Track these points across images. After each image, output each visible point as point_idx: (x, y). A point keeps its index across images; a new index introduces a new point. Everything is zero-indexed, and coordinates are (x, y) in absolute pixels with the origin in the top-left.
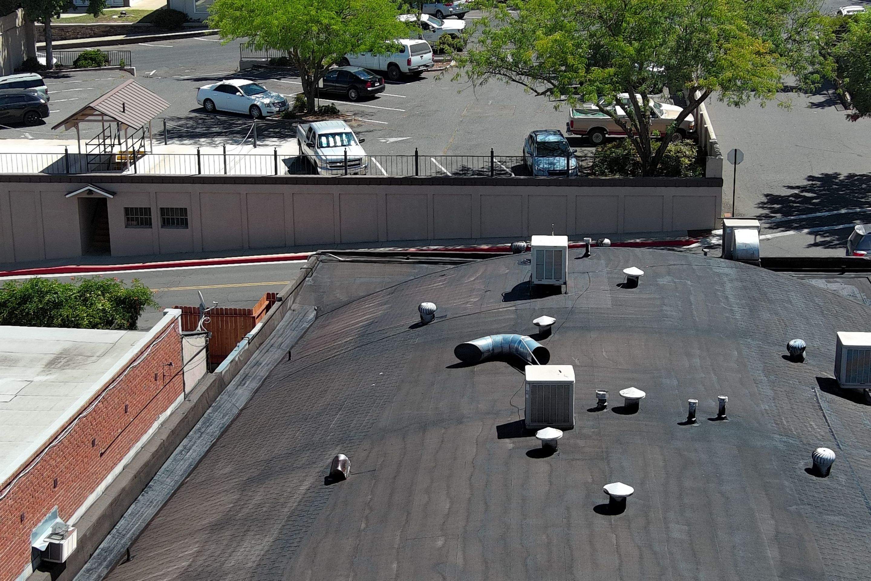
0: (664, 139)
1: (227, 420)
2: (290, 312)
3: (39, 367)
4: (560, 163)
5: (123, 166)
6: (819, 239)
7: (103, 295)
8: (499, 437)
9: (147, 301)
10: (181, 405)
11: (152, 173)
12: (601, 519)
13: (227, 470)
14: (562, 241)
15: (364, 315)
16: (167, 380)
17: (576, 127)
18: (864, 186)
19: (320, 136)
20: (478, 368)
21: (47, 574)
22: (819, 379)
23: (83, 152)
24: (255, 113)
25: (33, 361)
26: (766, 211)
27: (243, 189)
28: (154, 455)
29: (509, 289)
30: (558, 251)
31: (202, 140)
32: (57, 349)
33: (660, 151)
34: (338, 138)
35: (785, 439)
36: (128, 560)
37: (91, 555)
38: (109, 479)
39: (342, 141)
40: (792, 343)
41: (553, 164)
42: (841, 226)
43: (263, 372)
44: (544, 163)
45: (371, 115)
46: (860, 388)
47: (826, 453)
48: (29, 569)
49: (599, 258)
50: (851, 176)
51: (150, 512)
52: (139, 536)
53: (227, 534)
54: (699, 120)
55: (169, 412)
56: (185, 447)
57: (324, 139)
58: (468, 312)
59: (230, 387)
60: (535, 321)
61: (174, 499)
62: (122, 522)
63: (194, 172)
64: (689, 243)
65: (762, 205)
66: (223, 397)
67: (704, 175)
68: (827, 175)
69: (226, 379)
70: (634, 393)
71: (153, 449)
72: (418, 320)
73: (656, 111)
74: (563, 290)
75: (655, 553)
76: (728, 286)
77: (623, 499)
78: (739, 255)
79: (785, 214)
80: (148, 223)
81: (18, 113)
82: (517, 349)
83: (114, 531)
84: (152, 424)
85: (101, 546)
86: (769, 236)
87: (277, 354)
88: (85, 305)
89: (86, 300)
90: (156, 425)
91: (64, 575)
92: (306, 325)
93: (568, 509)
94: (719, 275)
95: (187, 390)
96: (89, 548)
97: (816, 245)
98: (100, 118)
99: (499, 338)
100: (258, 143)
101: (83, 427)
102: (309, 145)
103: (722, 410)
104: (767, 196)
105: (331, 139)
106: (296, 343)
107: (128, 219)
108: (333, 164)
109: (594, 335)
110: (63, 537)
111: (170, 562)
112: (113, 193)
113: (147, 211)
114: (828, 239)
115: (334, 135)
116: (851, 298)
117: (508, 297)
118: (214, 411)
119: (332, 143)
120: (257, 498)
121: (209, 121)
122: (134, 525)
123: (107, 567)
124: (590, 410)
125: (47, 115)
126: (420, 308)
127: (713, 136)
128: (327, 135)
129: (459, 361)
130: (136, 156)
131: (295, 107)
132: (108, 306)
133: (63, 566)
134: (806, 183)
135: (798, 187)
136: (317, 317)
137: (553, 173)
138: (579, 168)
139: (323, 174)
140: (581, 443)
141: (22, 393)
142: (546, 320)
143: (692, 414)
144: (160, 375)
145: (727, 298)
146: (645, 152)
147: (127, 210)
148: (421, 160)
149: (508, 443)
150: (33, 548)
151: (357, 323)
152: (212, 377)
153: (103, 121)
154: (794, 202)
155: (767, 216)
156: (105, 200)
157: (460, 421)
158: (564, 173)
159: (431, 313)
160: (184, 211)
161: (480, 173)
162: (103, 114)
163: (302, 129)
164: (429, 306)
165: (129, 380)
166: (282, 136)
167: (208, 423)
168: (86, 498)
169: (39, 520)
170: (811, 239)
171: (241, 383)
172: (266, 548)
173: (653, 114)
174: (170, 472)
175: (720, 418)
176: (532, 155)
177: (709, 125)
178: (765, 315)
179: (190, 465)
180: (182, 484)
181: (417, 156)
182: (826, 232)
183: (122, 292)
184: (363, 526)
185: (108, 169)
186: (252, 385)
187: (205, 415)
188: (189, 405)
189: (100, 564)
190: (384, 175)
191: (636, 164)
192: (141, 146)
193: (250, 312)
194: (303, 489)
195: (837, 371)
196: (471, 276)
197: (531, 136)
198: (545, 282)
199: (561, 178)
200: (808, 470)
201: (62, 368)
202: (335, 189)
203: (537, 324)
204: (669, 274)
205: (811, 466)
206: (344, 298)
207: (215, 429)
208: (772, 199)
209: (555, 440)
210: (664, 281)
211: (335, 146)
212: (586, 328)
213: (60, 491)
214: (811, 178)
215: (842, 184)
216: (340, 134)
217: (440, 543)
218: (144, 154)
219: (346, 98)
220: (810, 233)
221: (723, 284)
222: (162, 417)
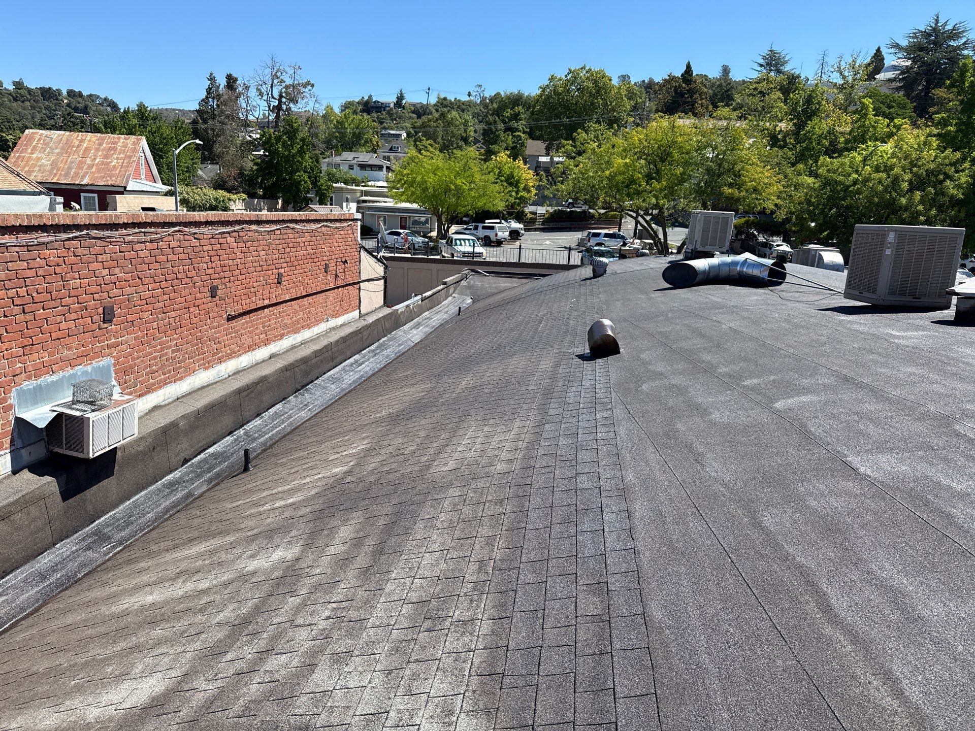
1: (402, 348)
2: (451, 297)
10: (355, 320)
16: (340, 283)
20: (698, 288)
28: (317, 354)
34: (466, 241)
36: (245, 473)
37: (186, 461)
39: (470, 243)
43: (434, 323)
51: (303, 415)
55: (340, 321)
57: (458, 242)
59: (407, 325)
66: (399, 333)
69: (403, 318)
71: (316, 347)
84: (317, 322)
87: (444, 316)
90: (323, 327)
105: (462, 242)
108: (464, 254)
110: (98, 408)
118: (390, 340)
120: (467, 383)
122: (274, 428)
123: (210, 481)
128: (460, 240)
129: (667, 286)
136: (473, 302)
139: (459, 259)
144: (332, 271)
148: (523, 251)
150: (19, 420)
152: (387, 311)
167: (383, 347)
171: (418, 325)
174: (336, 380)
179: (362, 376)
180: (350, 392)
181: (520, 249)
186: (426, 329)
187: (381, 341)
188: (362, 324)
189: (198, 476)
198: (708, 248)
206: (494, 291)
207: (390, 353)
211: (466, 246)
213: (121, 336)
216: (469, 240)
222: (333, 323)
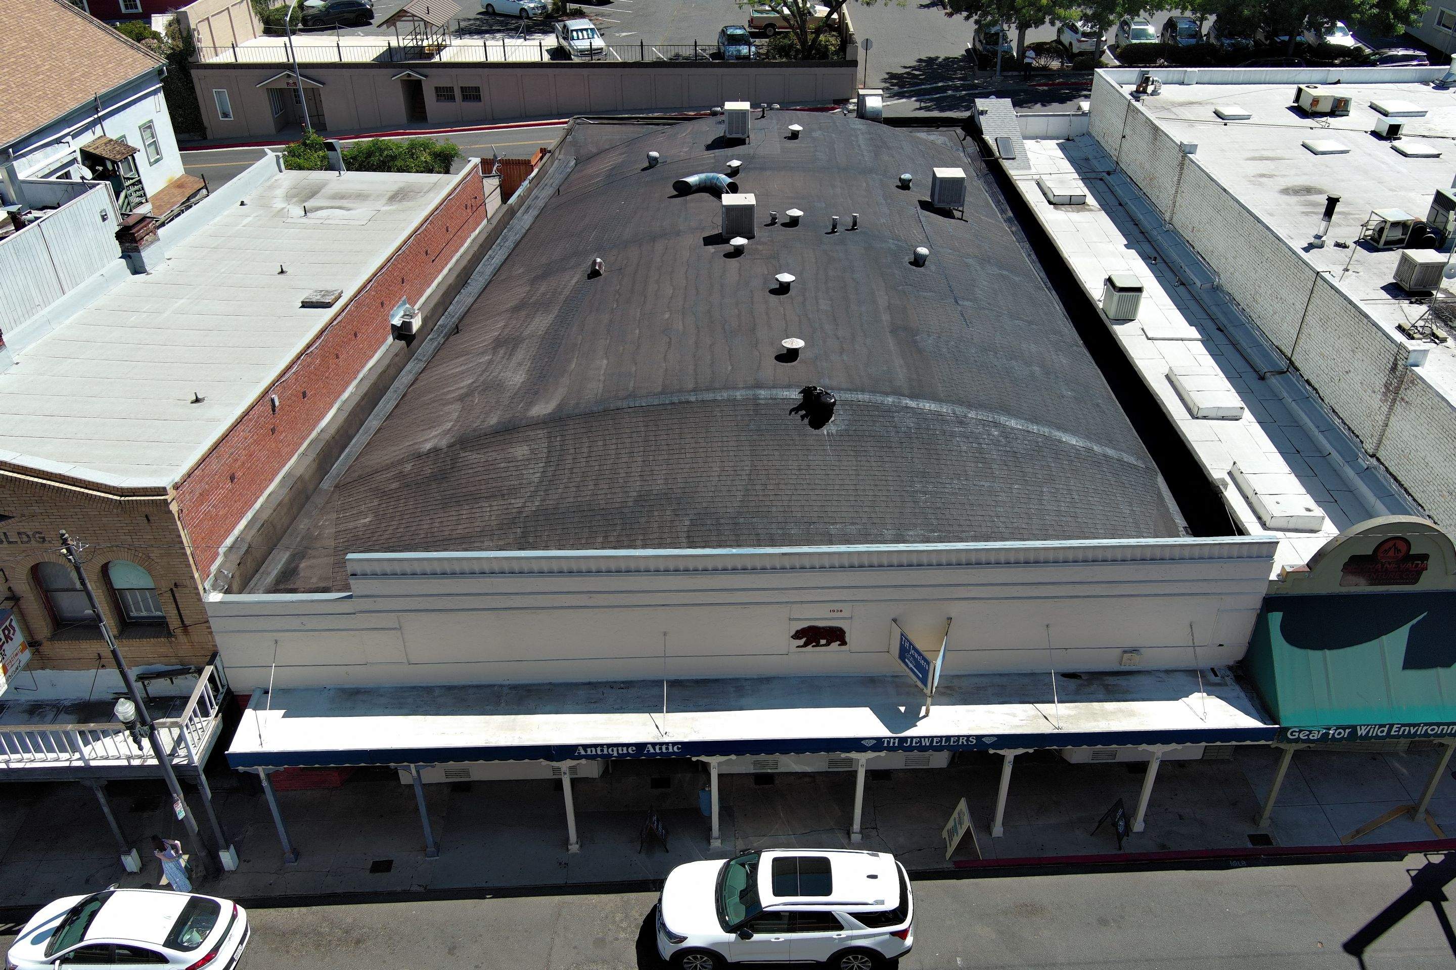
0: (818, 31)
1: (518, 237)
2: (557, 161)
3: (384, 200)
4: (744, 50)
5: (431, 56)
6: (923, 105)
7: (425, 150)
8: (705, 245)
9: (456, 155)
10: (486, 227)
11: (453, 60)
12: (774, 298)
13: (521, 271)
14: (745, 106)
15: (610, 162)
16: (474, 209)
17: (755, 23)
18: (955, 66)
19: (572, 31)
20: (689, 197)
21: (403, 342)
22: (920, 202)
23: (401, 45)
24: (524, 14)
25: (379, 197)
26: (887, 85)
27: (519, 71)
28: (469, 261)
29: (709, 142)
30: (743, 113)
31: (487, 35)
32: (395, 188)
33: (814, 41)
34: (585, 33)
35: (896, 242)
36: (458, 332)
37: (432, 330)
38: (440, 278)
39: (588, 35)
40: (903, 177)
41: (739, 51)
42: (938, 96)
43: (541, 203)
44: (732, 50)
45: (609, 16)
46: (947, 207)
47: (923, 250)
48: (390, 339)
49: (772, 119)
50: (947, 59)
51: (470, 300)
52: (463, 317)
53: (523, 313)
54: (842, 17)
55: (477, 231)
56: (490, 256)
57: (575, 34)
58: (682, 158)
59: (519, 214)
60: (728, 164)
61: (486, 291)
62: (451, 307)
63: (482, 59)
64: (833, 109)
65: (885, 80)
66: (514, 222)
67: (845, 57)
68: (930, 58)
69: (516, 208)
70: (796, 212)
71: (469, 257)
72: (646, 164)
73: (812, 10)
74: (747, 142)
75: (809, 319)
76: (861, 137)
77: (788, 284)
78: (868, 115)
79: (901, 87)
80: (452, 98)
81: (352, 16)
82: (716, 184)
83: (447, 313)
84: (466, 240)
85: (439, 323)
86: (889, 103)
87: (549, 191)
88: (413, 158)
89: (413, 154)
90: (469, 241)
91: (415, 343)
92: (569, 170)
93: (751, 291)
94: (854, 129)
95: (489, 216)
96: (430, 325)
97: (921, 109)
98: (411, 18)
99: (703, 176)
100: (527, 37)
101: (418, 242)
102: (564, 38)
103: (855, 224)
104: (888, 73)
105: (580, 33)
106: (563, 183)
107: (438, 96)
108: (582, 52)
109: (768, 173)
110: (412, 317)
111: (486, 332)
112: (426, 76)
113: (451, 89)
114: (929, 104)
115: (582, 30)
116: (944, 146)
117: (709, 147)
118: (509, 231)
119: (581, 37)
120: (543, 289)
121: (491, 21)
122: (459, 309)
123: (444, 337)
124: (766, 225)
125: (372, 17)
126: (648, 156)
127: (852, 29)
128: (577, 31)
129: (675, 193)
130: (440, 48)
131: (553, 10)
132: (429, 159)
133: (413, 337)
134: (915, 64)
135: (910, 67)
136: (576, 165)
137: (739, 57)
138: (757, 54)
139: (576, 60)
140: (760, 247)
141: (374, 218)
142: (735, 163)
143: (834, 227)
144: (469, 205)
145: (859, 146)
146: (803, 42)
147: (436, 88)
148: (645, 48)
149: (711, 249)
150: (392, 325)
151: (605, 167)
152: (505, 207)
153: (413, 21)
154: (906, 78)
155: (888, 89)
156: (419, 81)
157: (678, 233)
158: (747, 57)
159: (655, 159)
160: (477, 89)
161: (687, 58)
162: (414, 16)
163: (559, 26)
164: (654, 154)
165: (447, 208)
166: (545, 32)
167: (505, 239)
168: (425, 291)
169: (394, 306)
170: (917, 105)
171: (526, 211)
172: (550, 322)
173: (810, 13)
174: (481, 273)
175: (853, 229)
176: (724, 44)
177: (849, 21)
178: (886, 158)
179: (495, 268)
180: (490, 282)
181: (642, 45)
182: (928, 99)
183: (438, 147)
184: (615, 306)
185: (421, 58)
186: (534, 213)
187: (503, 234)
188: (491, 227)
189: (439, 335)
190: (618, 60)
191: (797, 51)
192: (444, 40)
193: (529, 161)
194: (574, 282)
195: (932, 196)
196: (682, 133)
197: (723, 30)
198: (734, 136)
199: (745, 61)
200: (911, 263)
201: (400, 201)
202: (585, 71)
203: (730, 166)
204: (820, 129)
205: (912, 260)
206: (594, 150)
207: (510, 244)
208: (892, 76)
209: (742, 246)
210: (817, 134)
211: (583, 39)
212: (763, 169)
213: (407, 286)
214: (920, 60)
215: (940, 65)
216: (586, 30)
217: (667, 316)
218: (445, 46)
219: (590, 3)
220: (916, 101)
221: (857, 136)
222: (473, 235)
